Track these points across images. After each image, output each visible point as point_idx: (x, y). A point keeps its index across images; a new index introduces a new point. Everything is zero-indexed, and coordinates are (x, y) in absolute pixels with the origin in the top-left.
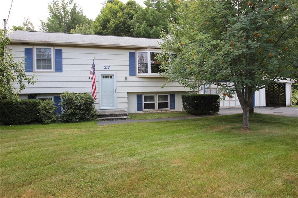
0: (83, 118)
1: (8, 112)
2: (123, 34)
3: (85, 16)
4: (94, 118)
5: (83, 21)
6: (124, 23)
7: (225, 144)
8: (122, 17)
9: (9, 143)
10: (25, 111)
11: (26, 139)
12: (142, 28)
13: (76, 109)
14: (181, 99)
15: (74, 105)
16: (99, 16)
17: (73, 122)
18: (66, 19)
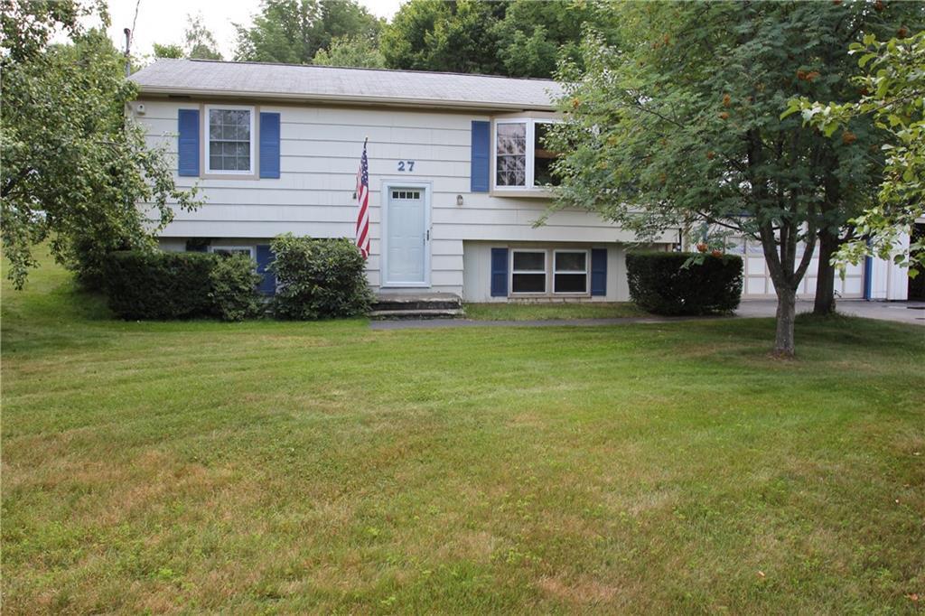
0: (331, 308)
1: (133, 284)
2: (475, 64)
3: (363, 9)
4: (363, 311)
5: (358, 24)
6: (477, 31)
7: (692, 388)
8: (472, 11)
9: (127, 361)
10: (175, 283)
11: (171, 354)
12: (532, 47)
13: (312, 283)
14: (625, 265)
15: (307, 272)
16: (403, 9)
17: (302, 319)
18: (307, 18)
